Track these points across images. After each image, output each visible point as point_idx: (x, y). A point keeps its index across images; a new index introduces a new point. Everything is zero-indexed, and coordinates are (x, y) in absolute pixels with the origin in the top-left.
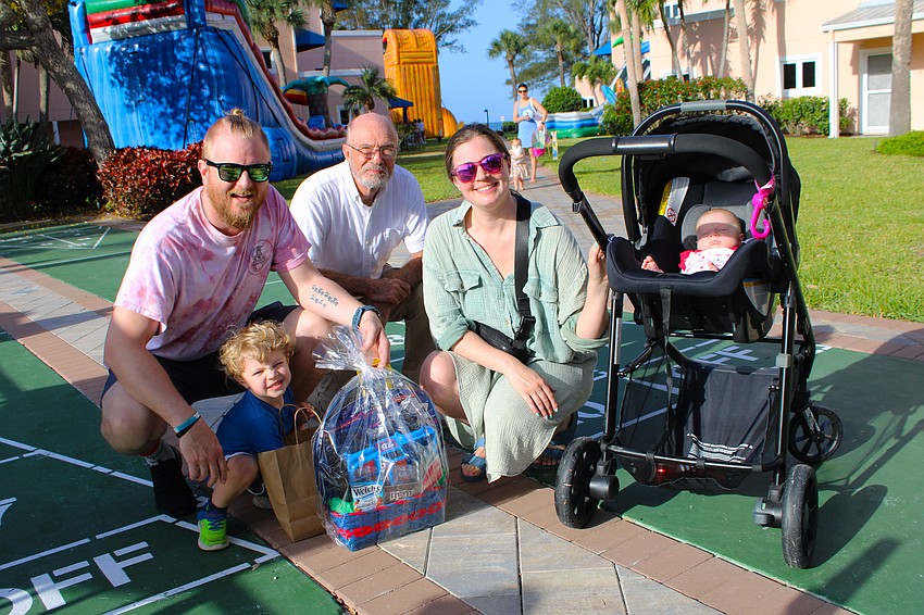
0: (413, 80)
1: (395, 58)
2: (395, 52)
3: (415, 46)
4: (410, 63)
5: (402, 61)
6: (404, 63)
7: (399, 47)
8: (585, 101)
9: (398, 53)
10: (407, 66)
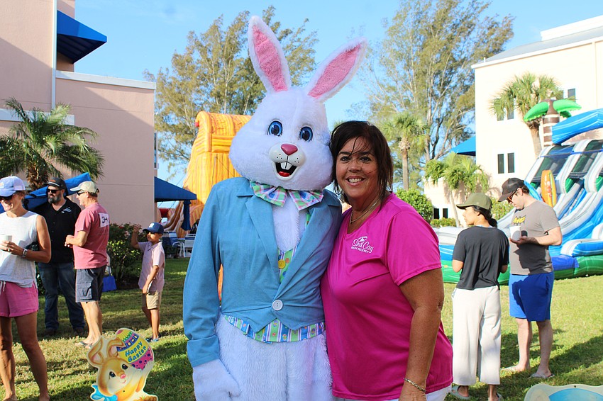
0: (225, 172)
1: (206, 145)
2: (206, 137)
3: (232, 132)
4: (223, 152)
5: (214, 148)
6: (216, 152)
7: (212, 131)
8: (436, 211)
9: (211, 139)
10: (219, 155)
